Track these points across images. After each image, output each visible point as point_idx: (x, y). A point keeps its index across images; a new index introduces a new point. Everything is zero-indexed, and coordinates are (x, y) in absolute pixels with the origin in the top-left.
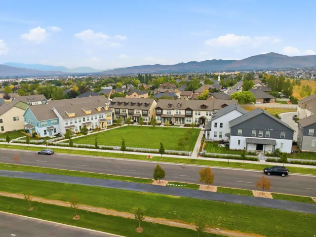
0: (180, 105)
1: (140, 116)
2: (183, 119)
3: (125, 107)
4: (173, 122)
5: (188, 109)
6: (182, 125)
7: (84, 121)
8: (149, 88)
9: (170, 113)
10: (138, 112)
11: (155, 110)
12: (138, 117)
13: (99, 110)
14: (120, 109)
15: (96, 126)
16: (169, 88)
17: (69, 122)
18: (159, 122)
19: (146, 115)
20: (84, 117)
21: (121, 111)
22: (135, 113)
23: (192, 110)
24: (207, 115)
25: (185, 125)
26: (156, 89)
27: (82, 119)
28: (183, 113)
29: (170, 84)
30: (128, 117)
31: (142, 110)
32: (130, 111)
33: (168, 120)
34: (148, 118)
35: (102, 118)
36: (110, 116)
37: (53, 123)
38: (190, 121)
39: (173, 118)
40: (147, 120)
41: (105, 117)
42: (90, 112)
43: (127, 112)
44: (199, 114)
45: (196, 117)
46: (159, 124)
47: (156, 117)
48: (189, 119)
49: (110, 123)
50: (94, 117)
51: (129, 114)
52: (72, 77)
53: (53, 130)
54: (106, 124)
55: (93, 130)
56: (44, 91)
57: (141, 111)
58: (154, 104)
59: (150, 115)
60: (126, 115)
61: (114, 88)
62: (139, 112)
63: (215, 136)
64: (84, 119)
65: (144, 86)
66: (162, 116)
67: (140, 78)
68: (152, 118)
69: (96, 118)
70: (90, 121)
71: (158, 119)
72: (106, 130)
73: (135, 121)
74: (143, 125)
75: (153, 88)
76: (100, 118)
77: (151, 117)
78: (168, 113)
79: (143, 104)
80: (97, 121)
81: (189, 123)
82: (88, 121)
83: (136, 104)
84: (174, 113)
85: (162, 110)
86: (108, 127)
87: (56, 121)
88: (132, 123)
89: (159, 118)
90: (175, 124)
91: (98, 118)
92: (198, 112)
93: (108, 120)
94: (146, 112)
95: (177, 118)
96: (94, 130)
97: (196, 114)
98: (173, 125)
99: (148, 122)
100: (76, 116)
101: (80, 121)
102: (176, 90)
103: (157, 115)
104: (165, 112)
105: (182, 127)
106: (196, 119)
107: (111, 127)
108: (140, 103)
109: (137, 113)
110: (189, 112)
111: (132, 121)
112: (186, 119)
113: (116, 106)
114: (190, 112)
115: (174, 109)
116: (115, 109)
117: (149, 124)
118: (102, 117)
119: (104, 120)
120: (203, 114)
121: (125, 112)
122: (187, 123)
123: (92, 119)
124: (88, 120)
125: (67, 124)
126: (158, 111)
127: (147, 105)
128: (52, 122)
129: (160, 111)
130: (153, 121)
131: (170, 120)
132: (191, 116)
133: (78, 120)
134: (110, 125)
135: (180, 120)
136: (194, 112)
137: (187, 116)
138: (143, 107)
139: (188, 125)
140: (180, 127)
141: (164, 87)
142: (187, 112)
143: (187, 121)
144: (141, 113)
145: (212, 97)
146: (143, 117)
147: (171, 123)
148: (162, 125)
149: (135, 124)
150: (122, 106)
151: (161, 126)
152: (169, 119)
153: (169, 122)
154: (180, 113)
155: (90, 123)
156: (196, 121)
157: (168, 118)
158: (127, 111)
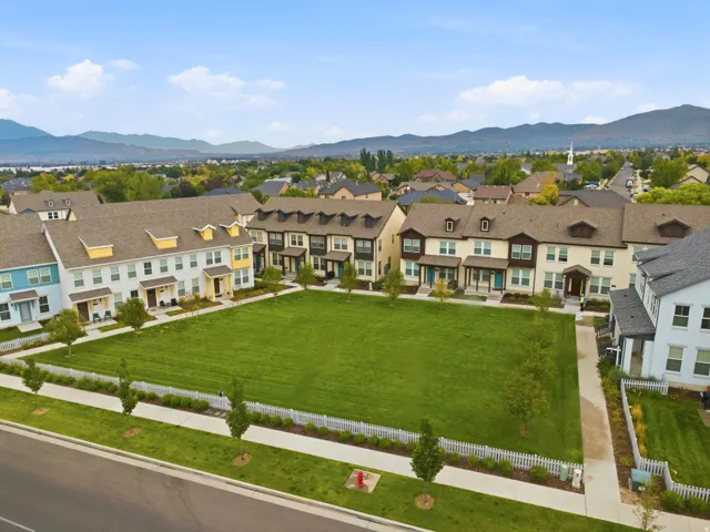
0: (486, 223)
1: (348, 259)
2: (500, 273)
3: (302, 227)
4: (461, 283)
5: (521, 239)
6: (494, 297)
7: (148, 272)
8: (385, 181)
9: (452, 251)
10: (342, 244)
11: (398, 238)
12: (341, 264)
13: (208, 236)
14: (283, 234)
15: (196, 289)
16: (437, 181)
17: (88, 276)
18: (411, 280)
19: (369, 257)
20: (147, 259)
21: (288, 243)
22: (331, 246)
23: (535, 244)
24: (595, 261)
25: (508, 297)
26: (403, 184)
27: (140, 268)
28: (499, 251)
29: (441, 172)
30: (310, 260)
31: (356, 239)
32: (314, 241)
33: (442, 276)
34: (373, 266)
35: (214, 265)
36: (246, 256)
37: (34, 281)
38: (526, 282)
39: (462, 270)
40: (369, 273)
41: (227, 258)
42: (171, 242)
43: (306, 245)
44: (564, 259)
45: (548, 268)
46: (413, 290)
47: (403, 265)
48: (521, 274)
49: (246, 280)
50: (186, 261)
51: (313, 252)
52: (215, 162)
53: (38, 305)
54: (229, 285)
55: (182, 304)
56: (113, 183)
57: (350, 243)
58: (397, 219)
59: (380, 257)
60: (303, 255)
61: (296, 180)
62: (345, 247)
63: (674, 365)
64: (147, 265)
65: (374, 178)
66: (421, 261)
67: (366, 159)
68: (388, 266)
69: (194, 264)
70: (172, 272)
71: (409, 272)
72: (227, 304)
73: (330, 276)
74: (355, 292)
75: (395, 183)
76: (209, 262)
77: (385, 263)
78: (443, 251)
79: (360, 220)
80: (198, 272)
81: (520, 289)
82: (165, 275)
83: (338, 219)
84: (464, 250)
85: (423, 239)
86: (238, 294)
87: (48, 273)
88: (320, 281)
89: (413, 266)
90: (469, 291)
91: (202, 264)
92: (557, 251)
93: (237, 272)
94: (368, 245)
95: (478, 269)
96: (186, 306)
97: (550, 257)
98: (460, 293)
99: (373, 278)
100: (118, 255)
101: (132, 275)
102: (458, 186)
103: (406, 256)
104: (433, 248)
105: (495, 303)
106: (549, 274)
107: (247, 296)
108: (350, 214)
109: (337, 246)
110: (522, 250)
111: (322, 273)
112: (510, 274)
113: (272, 224)
114: (528, 249)
115: (465, 238)
116: (269, 232)
117: (377, 287)
118: (218, 260)
119: (225, 269)
120: (579, 257)
121: (301, 243)
122: (511, 288)
123: (179, 267)
124: (164, 269)
125: (79, 283)
126: (408, 243)
127: (371, 221)
128: (30, 275)
129: (417, 243)
130: (391, 279)
131: (451, 276)
132: (531, 264)
133: (123, 270)
134: (244, 286)
135: (487, 279)
136: (542, 251)
137: (514, 263)
138: (357, 229)
139: (519, 298)
140: (488, 303)
141: (426, 180)
142: (516, 249)
143: (515, 281)
144: (351, 249)
145: (576, 202)
146: (357, 265)
147: (454, 284)
148: (424, 291)
149: (331, 286)
150: (291, 224)
151: (419, 296)
152: (447, 272)
153: (446, 281)
154: (488, 252)
155: (172, 279)
156: (548, 284)
157: (443, 268)
158: (306, 239)
